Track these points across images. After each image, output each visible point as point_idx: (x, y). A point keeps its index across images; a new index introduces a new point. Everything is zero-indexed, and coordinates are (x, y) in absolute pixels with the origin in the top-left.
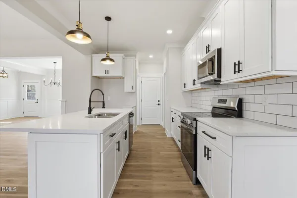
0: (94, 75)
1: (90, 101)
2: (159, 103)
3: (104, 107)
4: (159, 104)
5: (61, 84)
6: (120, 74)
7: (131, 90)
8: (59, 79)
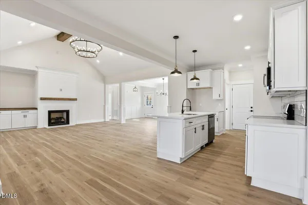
0: (189, 87)
1: (183, 106)
2: (252, 109)
3: (190, 110)
4: (252, 111)
5: (167, 94)
6: (208, 85)
7: (217, 98)
8: (166, 91)
